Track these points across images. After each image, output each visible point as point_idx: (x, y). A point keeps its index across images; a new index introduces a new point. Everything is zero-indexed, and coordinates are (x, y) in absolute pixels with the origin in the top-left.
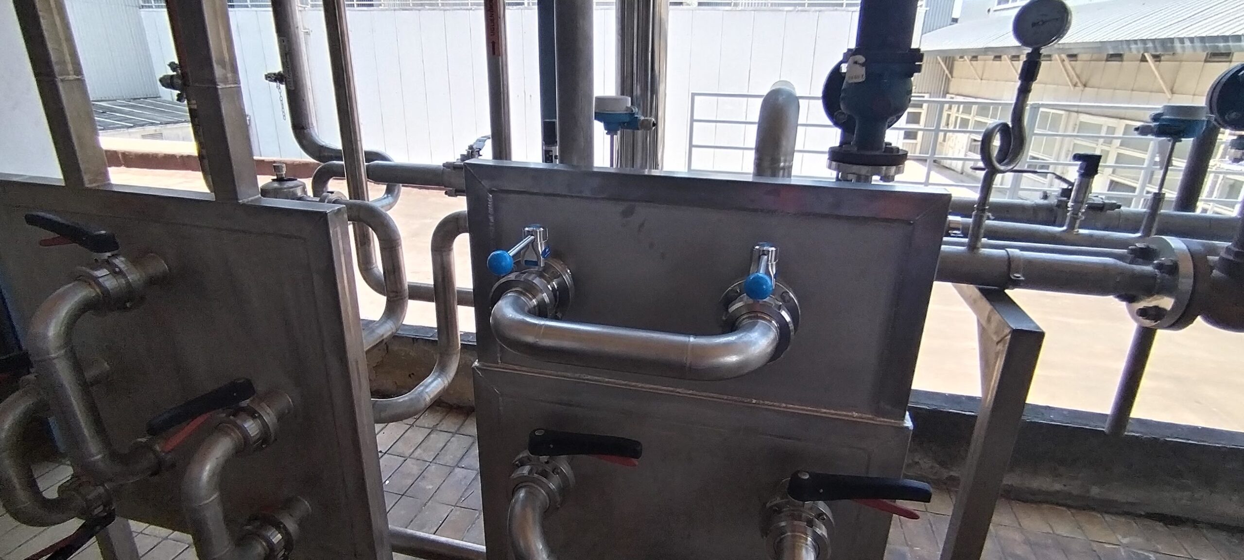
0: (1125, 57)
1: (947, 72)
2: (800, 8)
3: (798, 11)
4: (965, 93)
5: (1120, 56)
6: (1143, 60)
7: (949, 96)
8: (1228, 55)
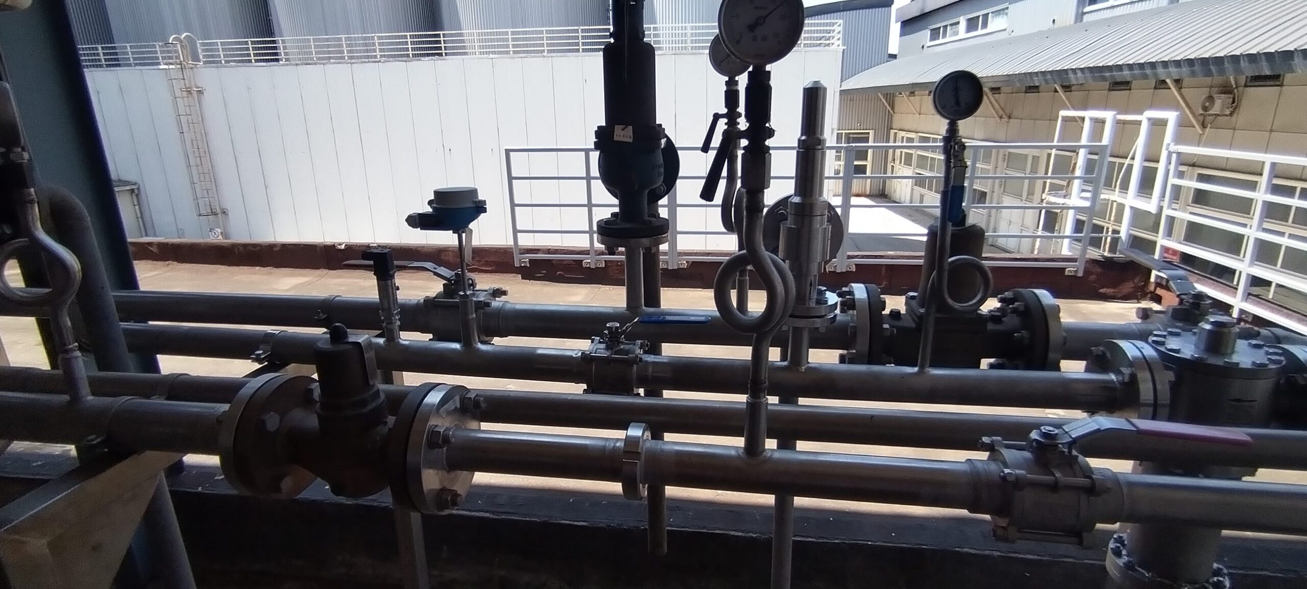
0: (1042, 89)
1: (888, 108)
4: (906, 128)
5: (1037, 87)
6: (1056, 91)
7: (892, 132)
8: (1128, 83)
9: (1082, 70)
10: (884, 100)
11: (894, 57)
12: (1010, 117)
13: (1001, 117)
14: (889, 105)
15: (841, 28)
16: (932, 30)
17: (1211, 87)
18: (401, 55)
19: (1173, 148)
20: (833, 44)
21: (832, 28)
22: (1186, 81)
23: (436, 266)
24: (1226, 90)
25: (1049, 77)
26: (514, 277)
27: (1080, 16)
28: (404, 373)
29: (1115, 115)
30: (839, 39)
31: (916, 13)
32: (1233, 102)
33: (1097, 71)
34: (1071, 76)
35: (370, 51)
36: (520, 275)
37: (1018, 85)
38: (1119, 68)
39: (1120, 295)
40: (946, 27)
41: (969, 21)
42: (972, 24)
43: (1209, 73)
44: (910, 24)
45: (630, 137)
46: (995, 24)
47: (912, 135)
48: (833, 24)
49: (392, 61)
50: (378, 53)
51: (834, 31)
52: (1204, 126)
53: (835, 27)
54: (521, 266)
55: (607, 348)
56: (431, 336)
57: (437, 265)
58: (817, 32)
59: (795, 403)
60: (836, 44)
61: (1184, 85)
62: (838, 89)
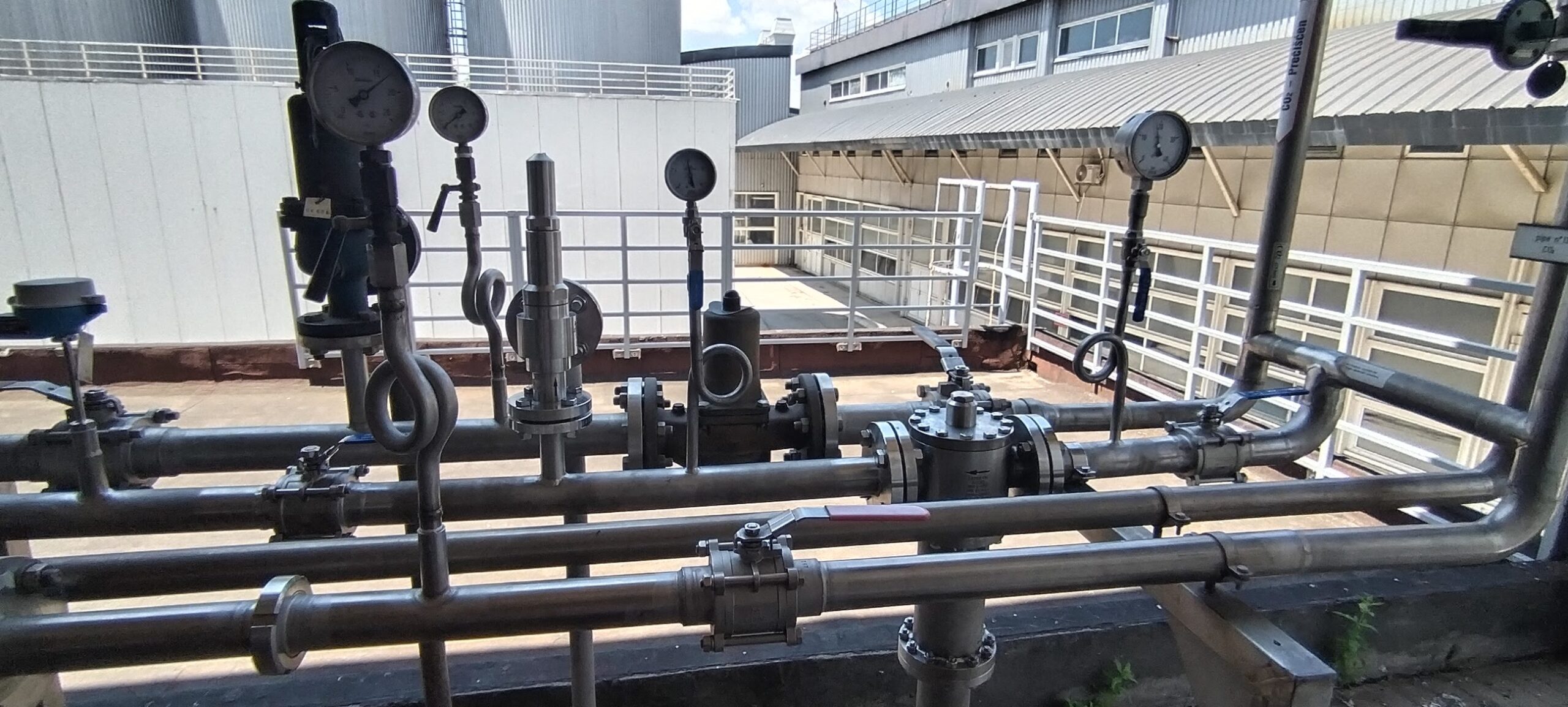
0: (940, 153)
1: (793, 168)
2: (594, 95)
3: (591, 98)
4: (813, 191)
5: (936, 151)
6: (953, 156)
7: (798, 194)
8: (1015, 151)
9: (972, 135)
10: (787, 159)
11: (795, 112)
12: (912, 182)
13: (904, 182)
14: (793, 164)
15: (733, 78)
16: (833, 86)
17: (1083, 157)
18: (128, 74)
19: (1036, 217)
20: (726, 94)
21: (723, 76)
22: (1063, 151)
23: (52, 385)
24: (1095, 160)
25: (943, 141)
26: (300, 382)
27: (971, 80)
28: (30, 541)
29: (984, 184)
30: (732, 90)
31: (816, 66)
32: (1101, 172)
33: (984, 137)
34: (963, 141)
35: (75, 65)
36: (308, 381)
37: (915, 148)
38: (1003, 135)
39: (1001, 365)
40: (846, 83)
41: (870, 78)
42: (872, 82)
43: (1076, 145)
44: (811, 77)
45: (327, 213)
46: (895, 83)
47: (819, 199)
48: (726, 72)
49: (113, 82)
50: (87, 69)
51: (726, 80)
52: (1080, 195)
53: (728, 75)
54: (308, 369)
55: (303, 480)
56: (45, 485)
57: (56, 383)
58: (708, 79)
59: (584, 521)
60: (729, 95)
61: (1062, 154)
62: (734, 146)
